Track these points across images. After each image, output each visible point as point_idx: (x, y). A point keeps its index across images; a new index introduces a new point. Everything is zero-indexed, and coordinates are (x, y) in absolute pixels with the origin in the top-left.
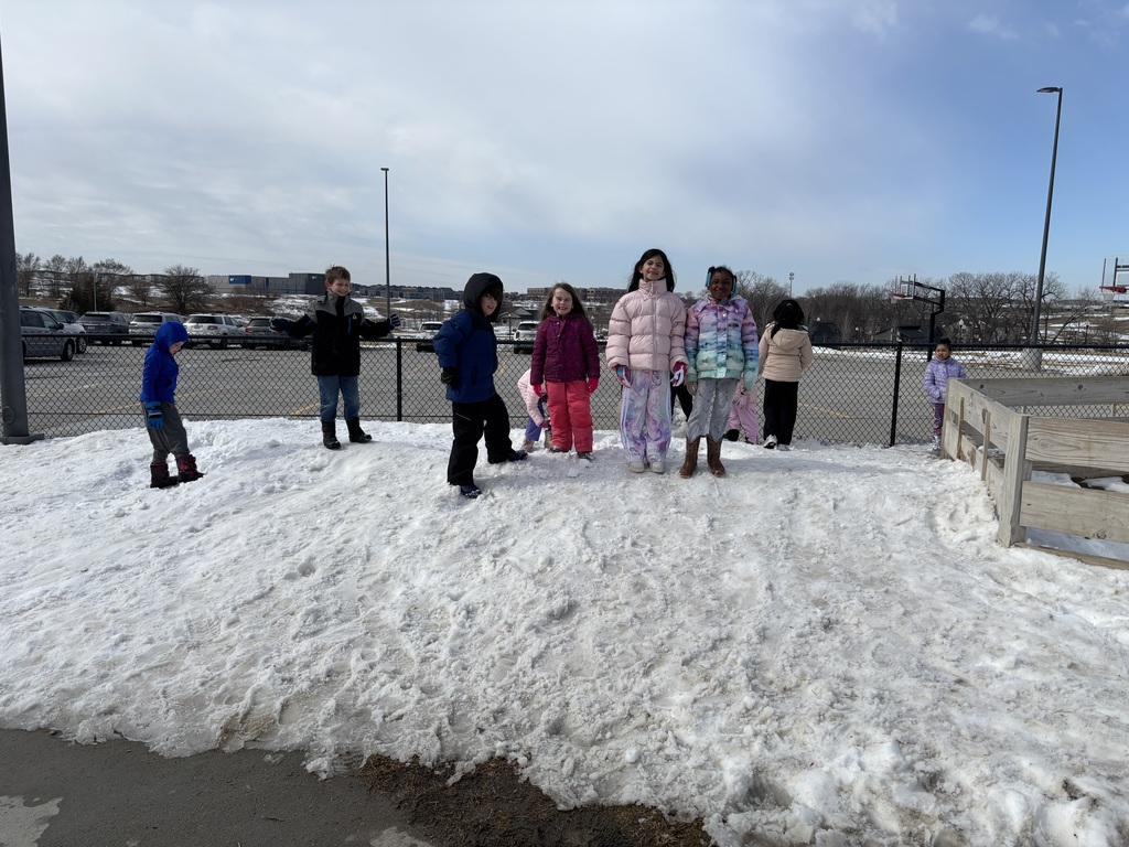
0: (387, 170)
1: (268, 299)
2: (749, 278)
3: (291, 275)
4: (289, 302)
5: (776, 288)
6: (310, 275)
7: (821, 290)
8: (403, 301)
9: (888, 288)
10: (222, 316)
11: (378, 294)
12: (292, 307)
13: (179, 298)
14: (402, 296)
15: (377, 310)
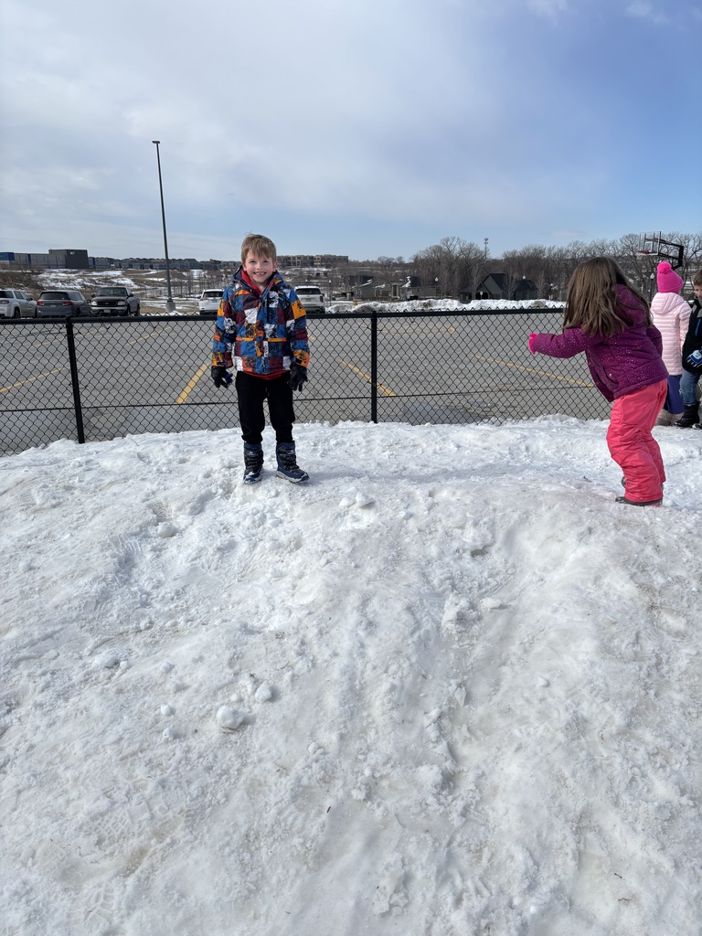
0: (158, 143)
1: (33, 273)
2: (454, 243)
3: (51, 251)
4: (53, 276)
5: (477, 251)
6: (68, 251)
7: (515, 252)
8: (153, 272)
9: (570, 249)
10: (12, 290)
11: (131, 266)
12: (56, 280)
14: (152, 268)
15: (133, 280)
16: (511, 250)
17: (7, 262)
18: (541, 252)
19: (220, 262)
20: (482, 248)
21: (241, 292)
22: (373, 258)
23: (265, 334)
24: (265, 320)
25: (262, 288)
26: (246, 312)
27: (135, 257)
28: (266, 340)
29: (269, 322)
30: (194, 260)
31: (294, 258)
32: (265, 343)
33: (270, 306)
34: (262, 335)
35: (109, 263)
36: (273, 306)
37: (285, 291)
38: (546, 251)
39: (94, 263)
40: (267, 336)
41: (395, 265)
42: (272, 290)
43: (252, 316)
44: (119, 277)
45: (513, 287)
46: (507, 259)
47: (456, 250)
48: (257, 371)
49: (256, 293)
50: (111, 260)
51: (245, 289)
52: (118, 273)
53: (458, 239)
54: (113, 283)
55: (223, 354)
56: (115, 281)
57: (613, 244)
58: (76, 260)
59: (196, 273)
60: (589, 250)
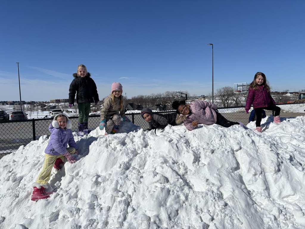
14: (7, 104)
19: (34, 102)
31: (62, 100)
38: (144, 97)
45: (136, 107)
46: (133, 99)
57: (163, 94)
59: (25, 106)
60: (157, 96)
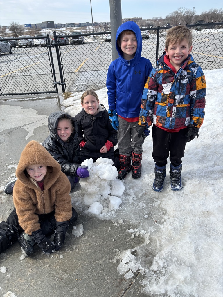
1: (38, 31)
3: (42, 22)
4: (44, 31)
5: (191, 12)
6: (48, 22)
8: (76, 28)
11: (68, 26)
13: (15, 33)
14: (75, 26)
15: (70, 31)
16: (205, 11)
17: (29, 27)
18: (216, 11)
19: (97, 23)
20: (193, 11)
21: (162, 71)
22: (151, 18)
23: (175, 102)
24: (177, 92)
25: (177, 68)
26: (164, 85)
27: (69, 23)
28: (175, 106)
29: (180, 93)
30: (89, 23)
32: (174, 108)
33: (182, 82)
34: (172, 102)
35: (61, 26)
36: (184, 82)
37: (193, 69)
39: (56, 26)
40: (177, 103)
41: (159, 20)
42: (185, 69)
43: (167, 89)
44: (64, 31)
47: (183, 13)
48: (165, 126)
49: (172, 72)
50: (62, 25)
51: (165, 70)
52: (64, 29)
53: (184, 8)
54: (63, 33)
55: (146, 117)
56: (64, 32)
58: (50, 25)
